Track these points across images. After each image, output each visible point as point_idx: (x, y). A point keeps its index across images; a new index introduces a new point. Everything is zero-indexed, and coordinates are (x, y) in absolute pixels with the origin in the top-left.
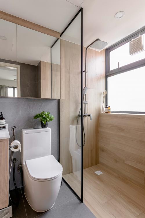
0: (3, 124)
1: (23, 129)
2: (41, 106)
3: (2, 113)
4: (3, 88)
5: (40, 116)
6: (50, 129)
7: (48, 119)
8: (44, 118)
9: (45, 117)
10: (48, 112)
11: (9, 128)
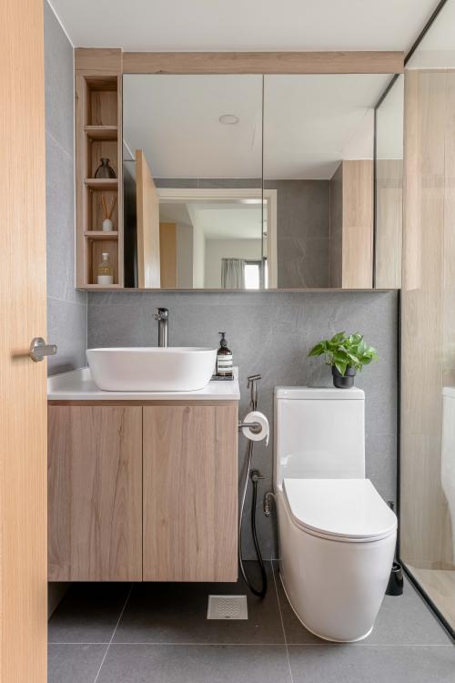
0: (226, 367)
1: (278, 385)
2: (333, 316)
3: (223, 334)
4: (231, 265)
5: (328, 347)
6: (362, 392)
7: (355, 359)
8: (343, 355)
9: (345, 350)
10: (354, 337)
11: (240, 380)
